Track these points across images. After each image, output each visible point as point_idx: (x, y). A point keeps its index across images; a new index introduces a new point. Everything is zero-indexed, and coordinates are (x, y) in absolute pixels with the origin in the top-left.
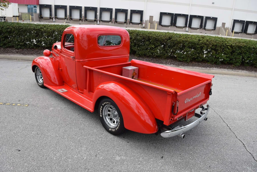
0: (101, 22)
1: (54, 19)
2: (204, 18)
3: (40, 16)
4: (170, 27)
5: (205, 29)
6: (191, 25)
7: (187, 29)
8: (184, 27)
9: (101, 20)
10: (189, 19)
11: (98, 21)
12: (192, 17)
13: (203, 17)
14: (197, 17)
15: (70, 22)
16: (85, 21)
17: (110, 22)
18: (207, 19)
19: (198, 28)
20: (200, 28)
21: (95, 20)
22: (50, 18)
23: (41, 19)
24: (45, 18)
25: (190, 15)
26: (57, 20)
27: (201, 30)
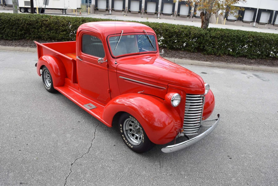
0: (162, 15)
1: (110, 11)
2: (274, 12)
3: (96, 7)
4: (236, 21)
5: (273, 24)
6: (259, 20)
7: (255, 24)
8: (251, 22)
9: (162, 13)
10: (257, 13)
11: (159, 14)
12: (261, 11)
13: (272, 11)
14: (266, 11)
15: (127, 14)
16: (144, 14)
17: (171, 15)
18: (277, 14)
19: (266, 24)
20: (268, 23)
21: (156, 13)
22: (107, 10)
23: (96, 11)
24: (100, 10)
25: (259, 9)
26: (113, 12)
27: (270, 26)
